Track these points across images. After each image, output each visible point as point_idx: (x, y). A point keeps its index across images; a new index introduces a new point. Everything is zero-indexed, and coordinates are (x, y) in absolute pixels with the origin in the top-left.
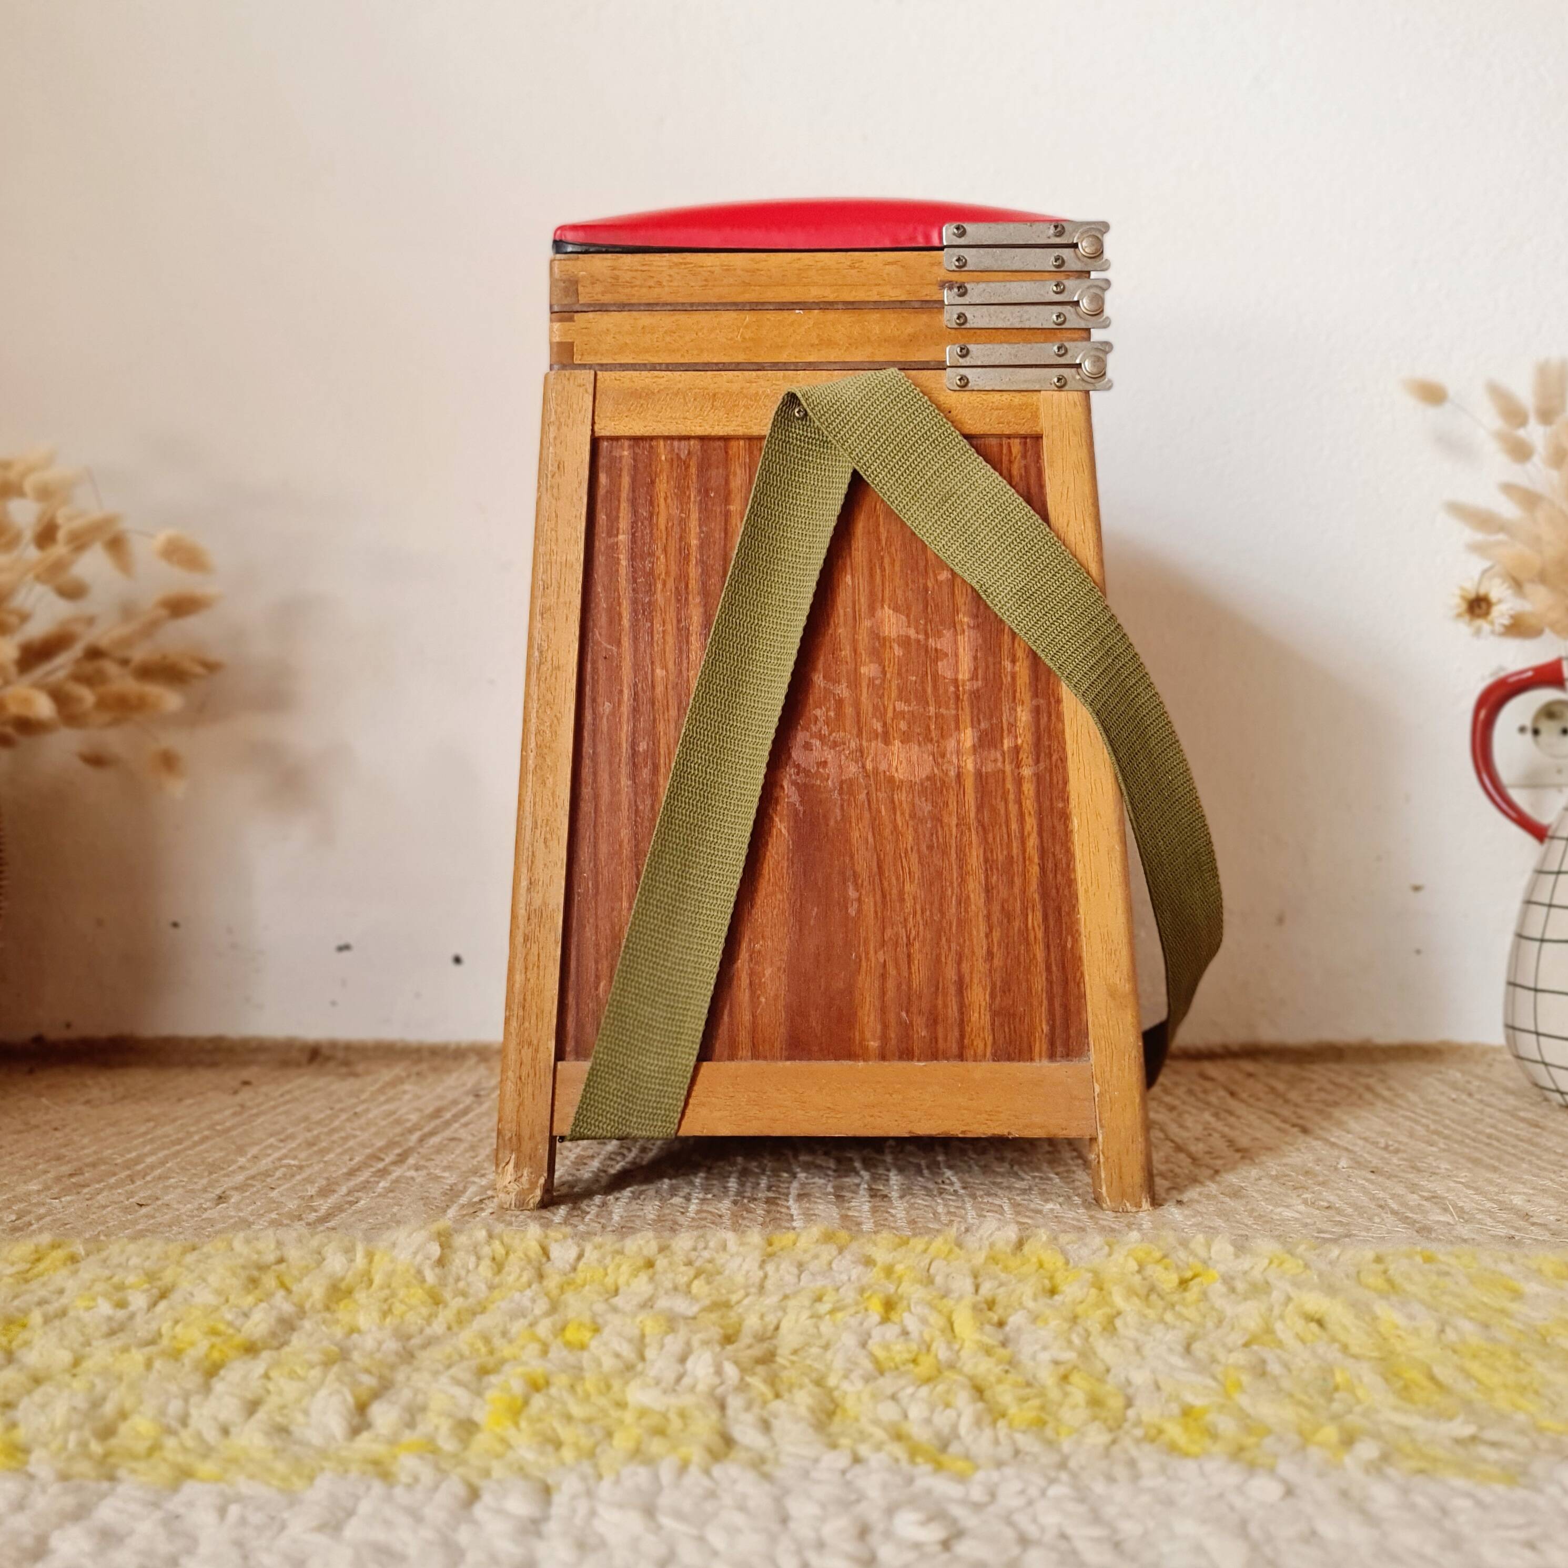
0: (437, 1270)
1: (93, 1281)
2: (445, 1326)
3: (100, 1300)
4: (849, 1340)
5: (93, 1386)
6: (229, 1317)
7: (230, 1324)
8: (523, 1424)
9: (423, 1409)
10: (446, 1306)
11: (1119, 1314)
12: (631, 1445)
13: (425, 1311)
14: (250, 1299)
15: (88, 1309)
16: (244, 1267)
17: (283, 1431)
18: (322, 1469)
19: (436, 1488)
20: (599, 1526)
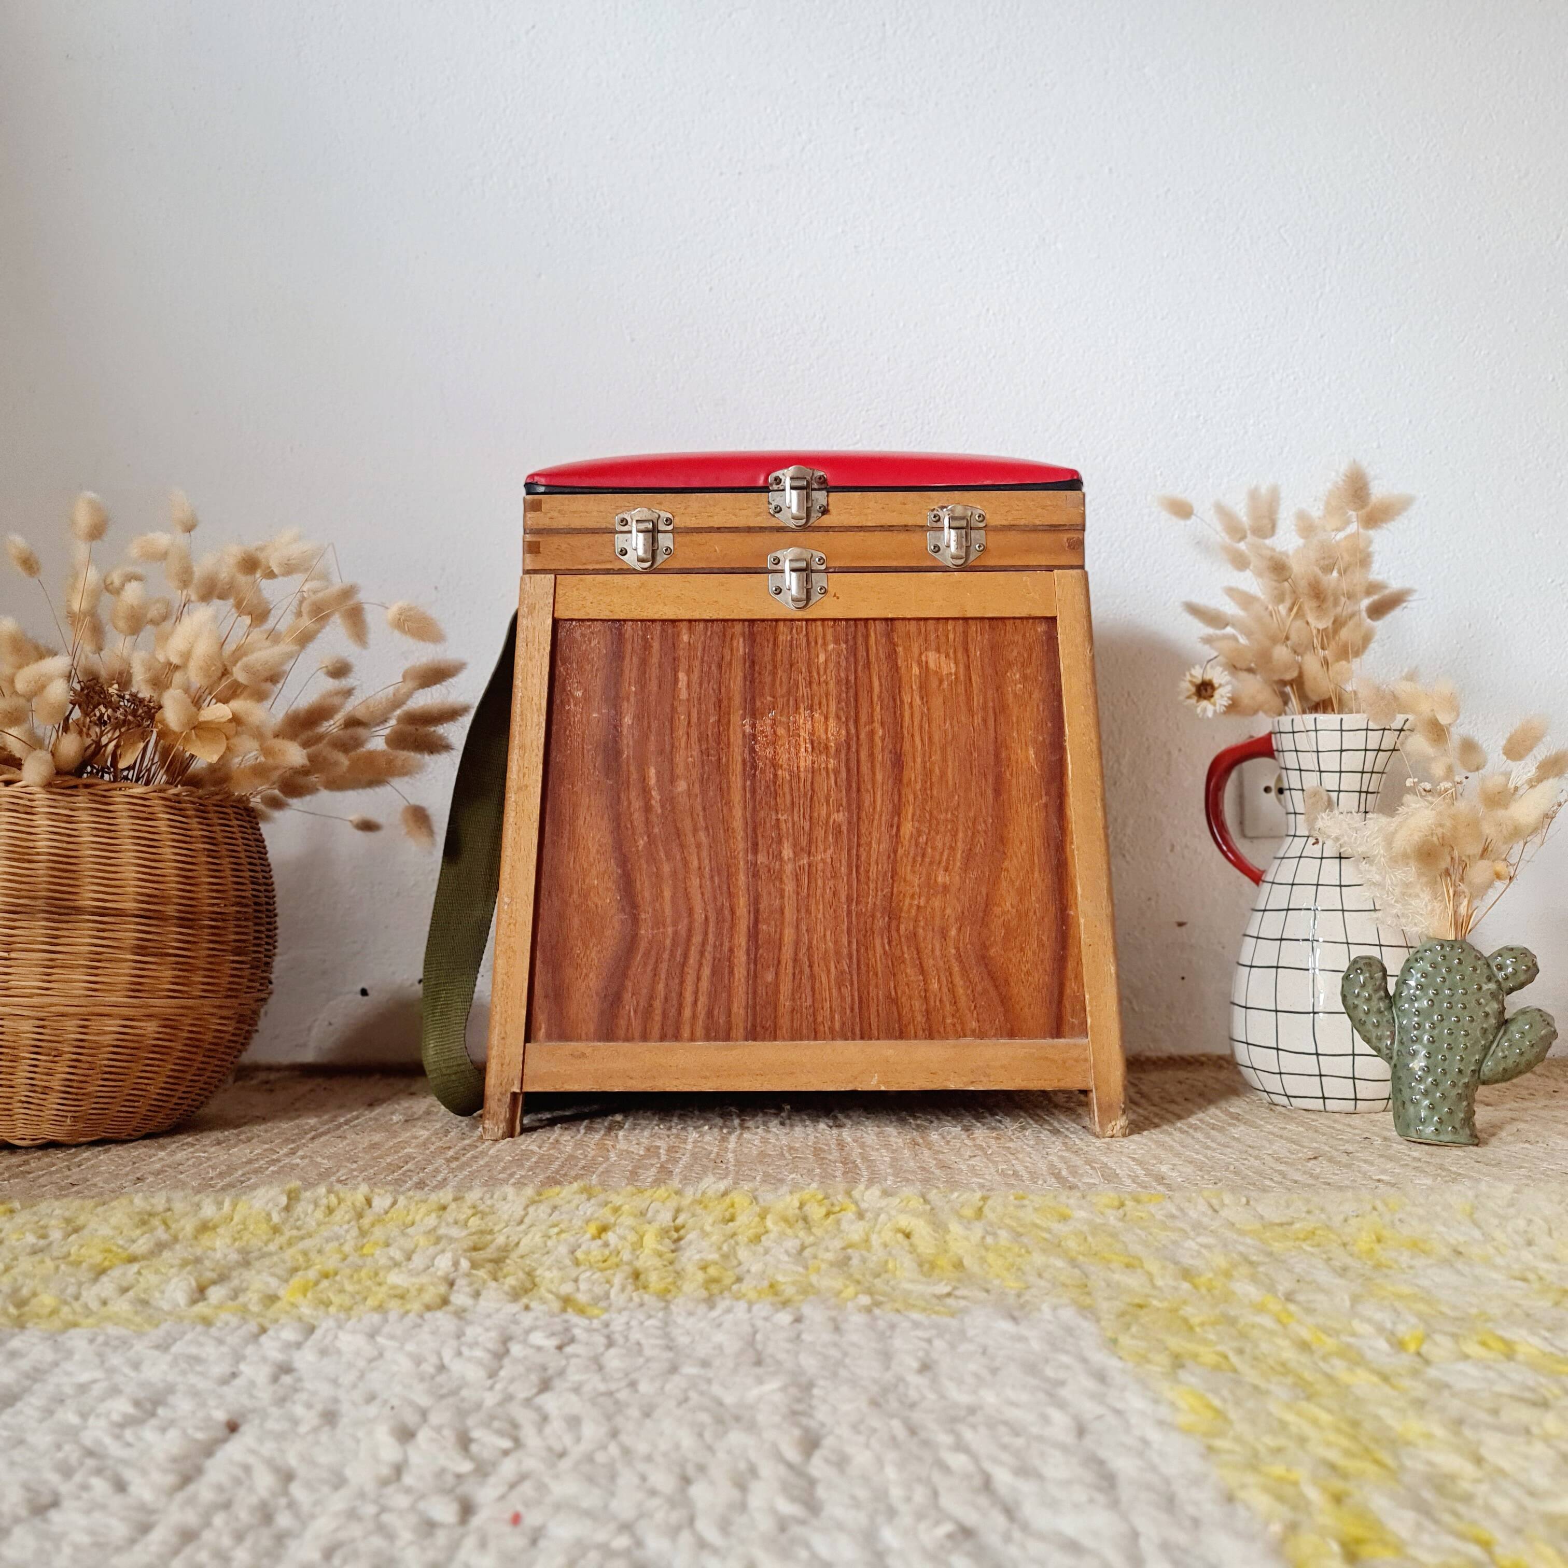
0: (283, 1214)
1: (24, 1224)
2: (277, 1247)
3: (27, 1234)
4: (563, 1250)
5: (16, 1280)
6: (121, 1242)
7: (122, 1247)
8: (309, 1295)
9: (246, 1290)
10: (282, 1234)
11: (767, 1232)
12: (376, 1303)
13: (264, 1238)
14: (138, 1232)
15: (18, 1240)
16: (138, 1213)
17: (145, 1303)
18: (166, 1320)
19: (239, 1327)
20: (338, 1344)
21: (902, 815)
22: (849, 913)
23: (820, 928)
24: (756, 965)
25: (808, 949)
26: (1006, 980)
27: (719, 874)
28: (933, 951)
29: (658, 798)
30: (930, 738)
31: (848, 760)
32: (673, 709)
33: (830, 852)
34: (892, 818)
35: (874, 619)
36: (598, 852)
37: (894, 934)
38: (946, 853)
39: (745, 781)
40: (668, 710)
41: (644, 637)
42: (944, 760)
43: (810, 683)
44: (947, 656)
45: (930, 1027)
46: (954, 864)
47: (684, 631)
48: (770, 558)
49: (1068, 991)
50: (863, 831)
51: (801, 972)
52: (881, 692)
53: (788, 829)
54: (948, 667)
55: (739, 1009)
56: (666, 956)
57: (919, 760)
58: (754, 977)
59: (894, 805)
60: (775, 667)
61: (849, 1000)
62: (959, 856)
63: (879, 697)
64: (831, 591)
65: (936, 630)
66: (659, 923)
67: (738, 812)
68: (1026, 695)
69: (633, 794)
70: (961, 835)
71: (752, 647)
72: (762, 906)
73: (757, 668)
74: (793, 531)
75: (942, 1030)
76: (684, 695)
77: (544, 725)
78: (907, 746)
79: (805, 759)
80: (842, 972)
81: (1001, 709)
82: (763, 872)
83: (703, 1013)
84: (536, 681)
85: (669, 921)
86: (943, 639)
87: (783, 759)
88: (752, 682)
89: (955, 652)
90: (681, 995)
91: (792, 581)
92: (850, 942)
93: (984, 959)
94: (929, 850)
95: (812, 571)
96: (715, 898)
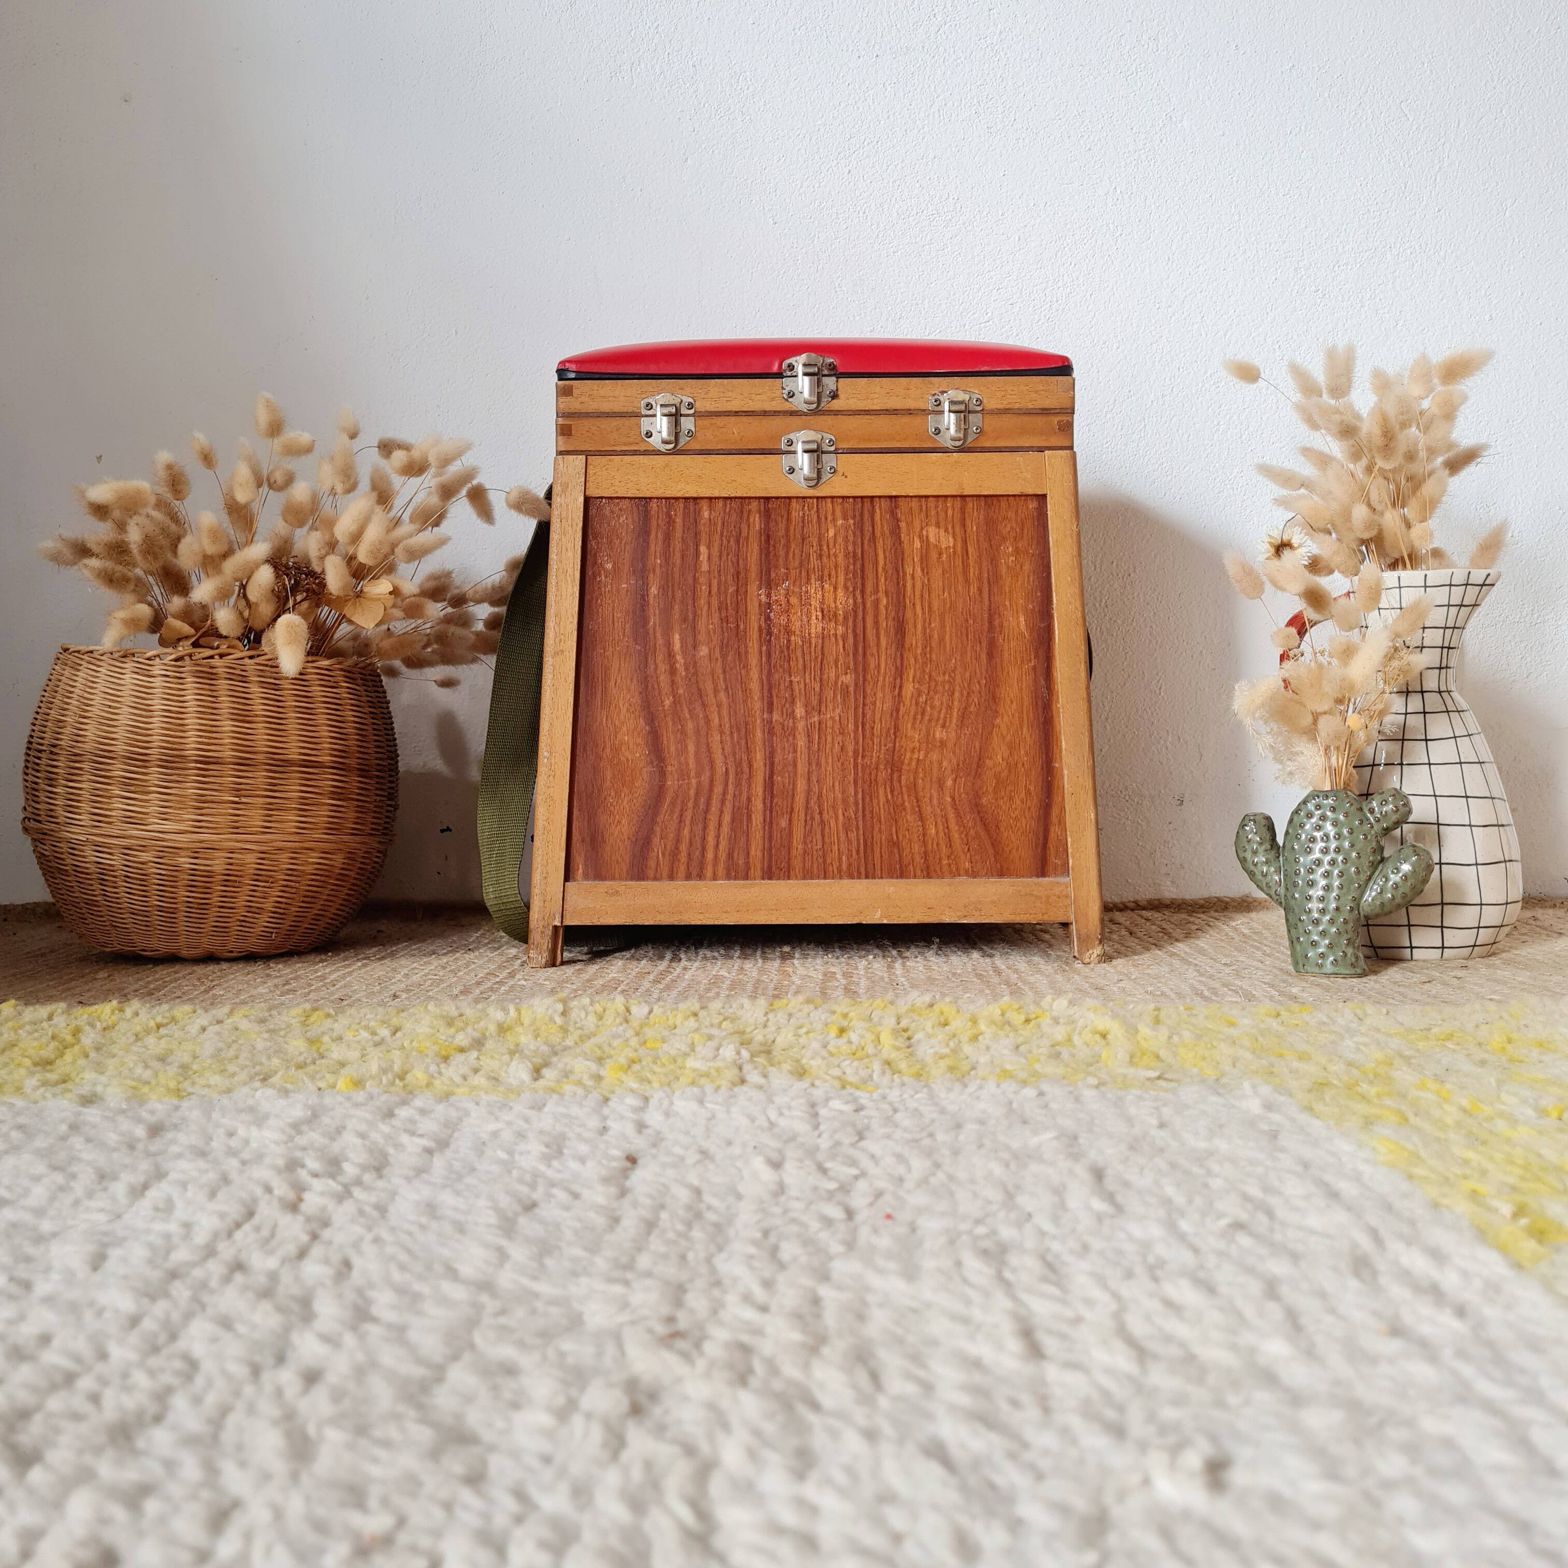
21: (905, 677)
22: (856, 765)
23: (829, 781)
24: (771, 812)
25: (818, 799)
26: (997, 826)
27: (739, 730)
28: (931, 799)
29: (683, 661)
30: (930, 608)
31: (855, 626)
32: (695, 580)
33: (838, 711)
34: (895, 679)
35: (880, 497)
36: (628, 710)
37: (896, 783)
38: (944, 711)
39: (761, 646)
40: (690, 581)
41: (668, 515)
42: (943, 626)
43: (821, 556)
44: (946, 530)
45: (928, 867)
46: (951, 722)
47: (705, 508)
48: (784, 440)
49: (1052, 835)
50: (869, 691)
51: (813, 818)
52: (885, 564)
53: (800, 690)
54: (947, 541)
55: (756, 851)
56: (690, 805)
57: (919, 626)
58: (769, 824)
59: (897, 668)
60: (788, 541)
61: (855, 844)
62: (955, 714)
63: (884, 569)
64: (840, 470)
65: (936, 507)
66: (683, 774)
67: (755, 674)
68: (1018, 566)
69: (660, 658)
70: (957, 694)
71: (767, 524)
72: (777, 761)
73: (772, 542)
74: (805, 414)
75: (938, 869)
76: (705, 567)
77: (577, 595)
78: (909, 614)
79: (816, 626)
80: (849, 819)
81: (995, 579)
82: (778, 729)
83: (724, 857)
84: (570, 554)
85: (692, 774)
86: (942, 515)
87: (796, 626)
88: (768, 554)
89: (953, 527)
90: (704, 839)
91: (803, 462)
92: (856, 792)
93: (977, 807)
94: (929, 709)
95: (823, 452)
96: (734, 754)
